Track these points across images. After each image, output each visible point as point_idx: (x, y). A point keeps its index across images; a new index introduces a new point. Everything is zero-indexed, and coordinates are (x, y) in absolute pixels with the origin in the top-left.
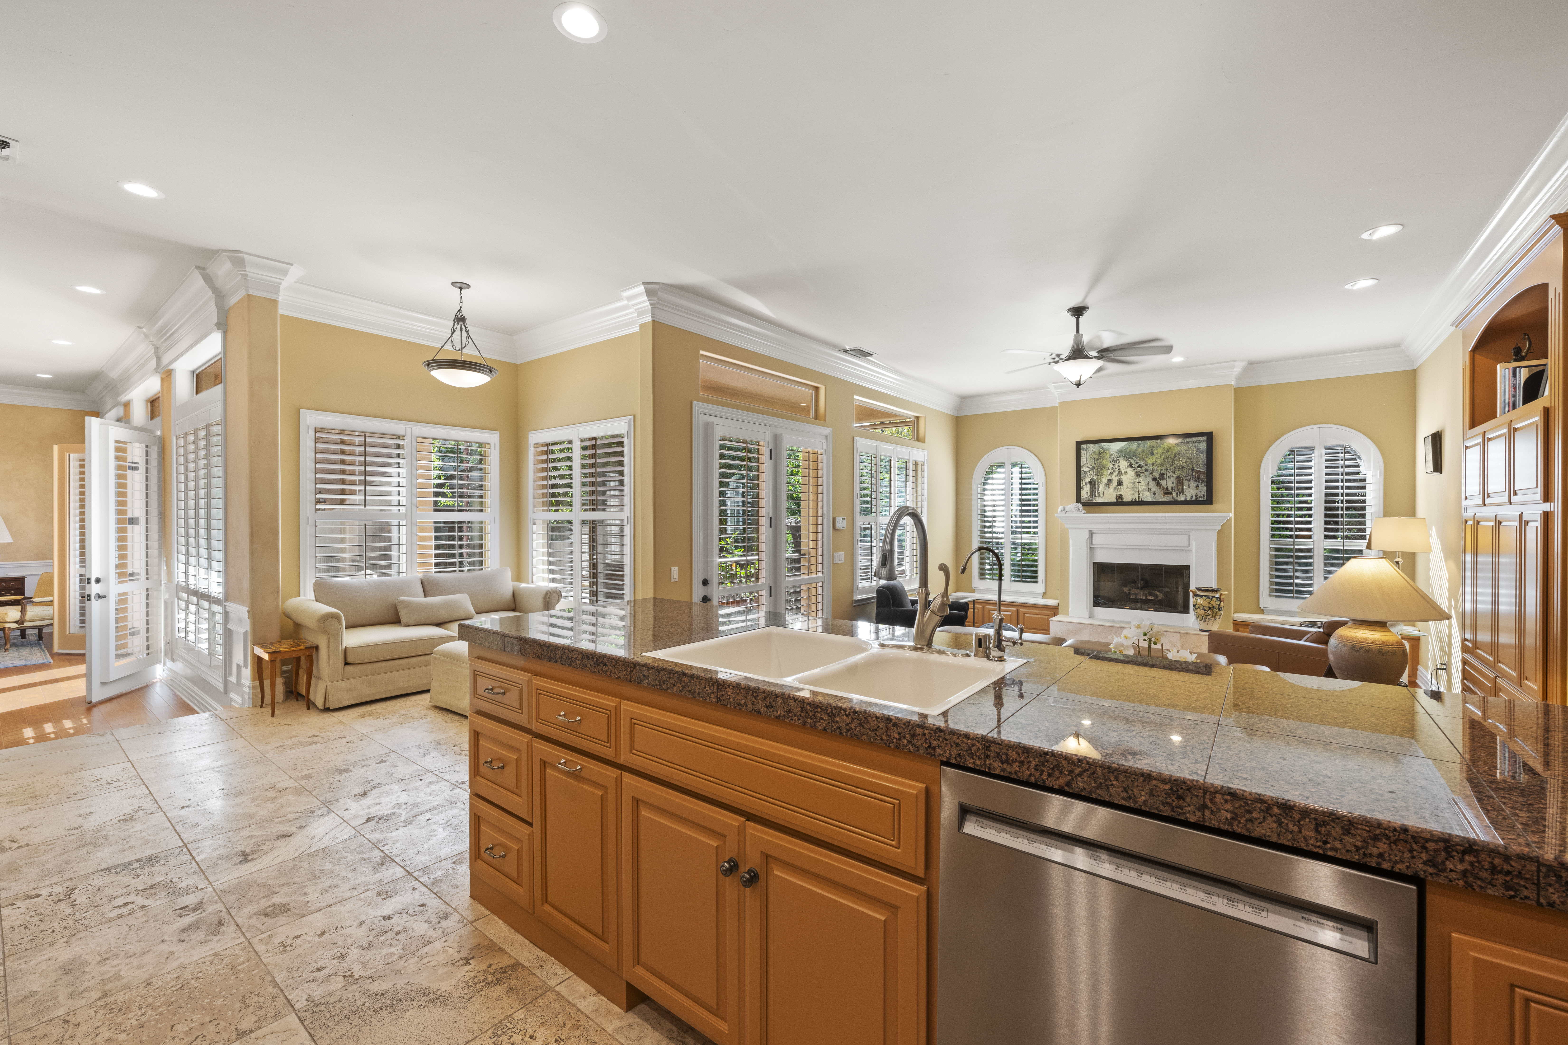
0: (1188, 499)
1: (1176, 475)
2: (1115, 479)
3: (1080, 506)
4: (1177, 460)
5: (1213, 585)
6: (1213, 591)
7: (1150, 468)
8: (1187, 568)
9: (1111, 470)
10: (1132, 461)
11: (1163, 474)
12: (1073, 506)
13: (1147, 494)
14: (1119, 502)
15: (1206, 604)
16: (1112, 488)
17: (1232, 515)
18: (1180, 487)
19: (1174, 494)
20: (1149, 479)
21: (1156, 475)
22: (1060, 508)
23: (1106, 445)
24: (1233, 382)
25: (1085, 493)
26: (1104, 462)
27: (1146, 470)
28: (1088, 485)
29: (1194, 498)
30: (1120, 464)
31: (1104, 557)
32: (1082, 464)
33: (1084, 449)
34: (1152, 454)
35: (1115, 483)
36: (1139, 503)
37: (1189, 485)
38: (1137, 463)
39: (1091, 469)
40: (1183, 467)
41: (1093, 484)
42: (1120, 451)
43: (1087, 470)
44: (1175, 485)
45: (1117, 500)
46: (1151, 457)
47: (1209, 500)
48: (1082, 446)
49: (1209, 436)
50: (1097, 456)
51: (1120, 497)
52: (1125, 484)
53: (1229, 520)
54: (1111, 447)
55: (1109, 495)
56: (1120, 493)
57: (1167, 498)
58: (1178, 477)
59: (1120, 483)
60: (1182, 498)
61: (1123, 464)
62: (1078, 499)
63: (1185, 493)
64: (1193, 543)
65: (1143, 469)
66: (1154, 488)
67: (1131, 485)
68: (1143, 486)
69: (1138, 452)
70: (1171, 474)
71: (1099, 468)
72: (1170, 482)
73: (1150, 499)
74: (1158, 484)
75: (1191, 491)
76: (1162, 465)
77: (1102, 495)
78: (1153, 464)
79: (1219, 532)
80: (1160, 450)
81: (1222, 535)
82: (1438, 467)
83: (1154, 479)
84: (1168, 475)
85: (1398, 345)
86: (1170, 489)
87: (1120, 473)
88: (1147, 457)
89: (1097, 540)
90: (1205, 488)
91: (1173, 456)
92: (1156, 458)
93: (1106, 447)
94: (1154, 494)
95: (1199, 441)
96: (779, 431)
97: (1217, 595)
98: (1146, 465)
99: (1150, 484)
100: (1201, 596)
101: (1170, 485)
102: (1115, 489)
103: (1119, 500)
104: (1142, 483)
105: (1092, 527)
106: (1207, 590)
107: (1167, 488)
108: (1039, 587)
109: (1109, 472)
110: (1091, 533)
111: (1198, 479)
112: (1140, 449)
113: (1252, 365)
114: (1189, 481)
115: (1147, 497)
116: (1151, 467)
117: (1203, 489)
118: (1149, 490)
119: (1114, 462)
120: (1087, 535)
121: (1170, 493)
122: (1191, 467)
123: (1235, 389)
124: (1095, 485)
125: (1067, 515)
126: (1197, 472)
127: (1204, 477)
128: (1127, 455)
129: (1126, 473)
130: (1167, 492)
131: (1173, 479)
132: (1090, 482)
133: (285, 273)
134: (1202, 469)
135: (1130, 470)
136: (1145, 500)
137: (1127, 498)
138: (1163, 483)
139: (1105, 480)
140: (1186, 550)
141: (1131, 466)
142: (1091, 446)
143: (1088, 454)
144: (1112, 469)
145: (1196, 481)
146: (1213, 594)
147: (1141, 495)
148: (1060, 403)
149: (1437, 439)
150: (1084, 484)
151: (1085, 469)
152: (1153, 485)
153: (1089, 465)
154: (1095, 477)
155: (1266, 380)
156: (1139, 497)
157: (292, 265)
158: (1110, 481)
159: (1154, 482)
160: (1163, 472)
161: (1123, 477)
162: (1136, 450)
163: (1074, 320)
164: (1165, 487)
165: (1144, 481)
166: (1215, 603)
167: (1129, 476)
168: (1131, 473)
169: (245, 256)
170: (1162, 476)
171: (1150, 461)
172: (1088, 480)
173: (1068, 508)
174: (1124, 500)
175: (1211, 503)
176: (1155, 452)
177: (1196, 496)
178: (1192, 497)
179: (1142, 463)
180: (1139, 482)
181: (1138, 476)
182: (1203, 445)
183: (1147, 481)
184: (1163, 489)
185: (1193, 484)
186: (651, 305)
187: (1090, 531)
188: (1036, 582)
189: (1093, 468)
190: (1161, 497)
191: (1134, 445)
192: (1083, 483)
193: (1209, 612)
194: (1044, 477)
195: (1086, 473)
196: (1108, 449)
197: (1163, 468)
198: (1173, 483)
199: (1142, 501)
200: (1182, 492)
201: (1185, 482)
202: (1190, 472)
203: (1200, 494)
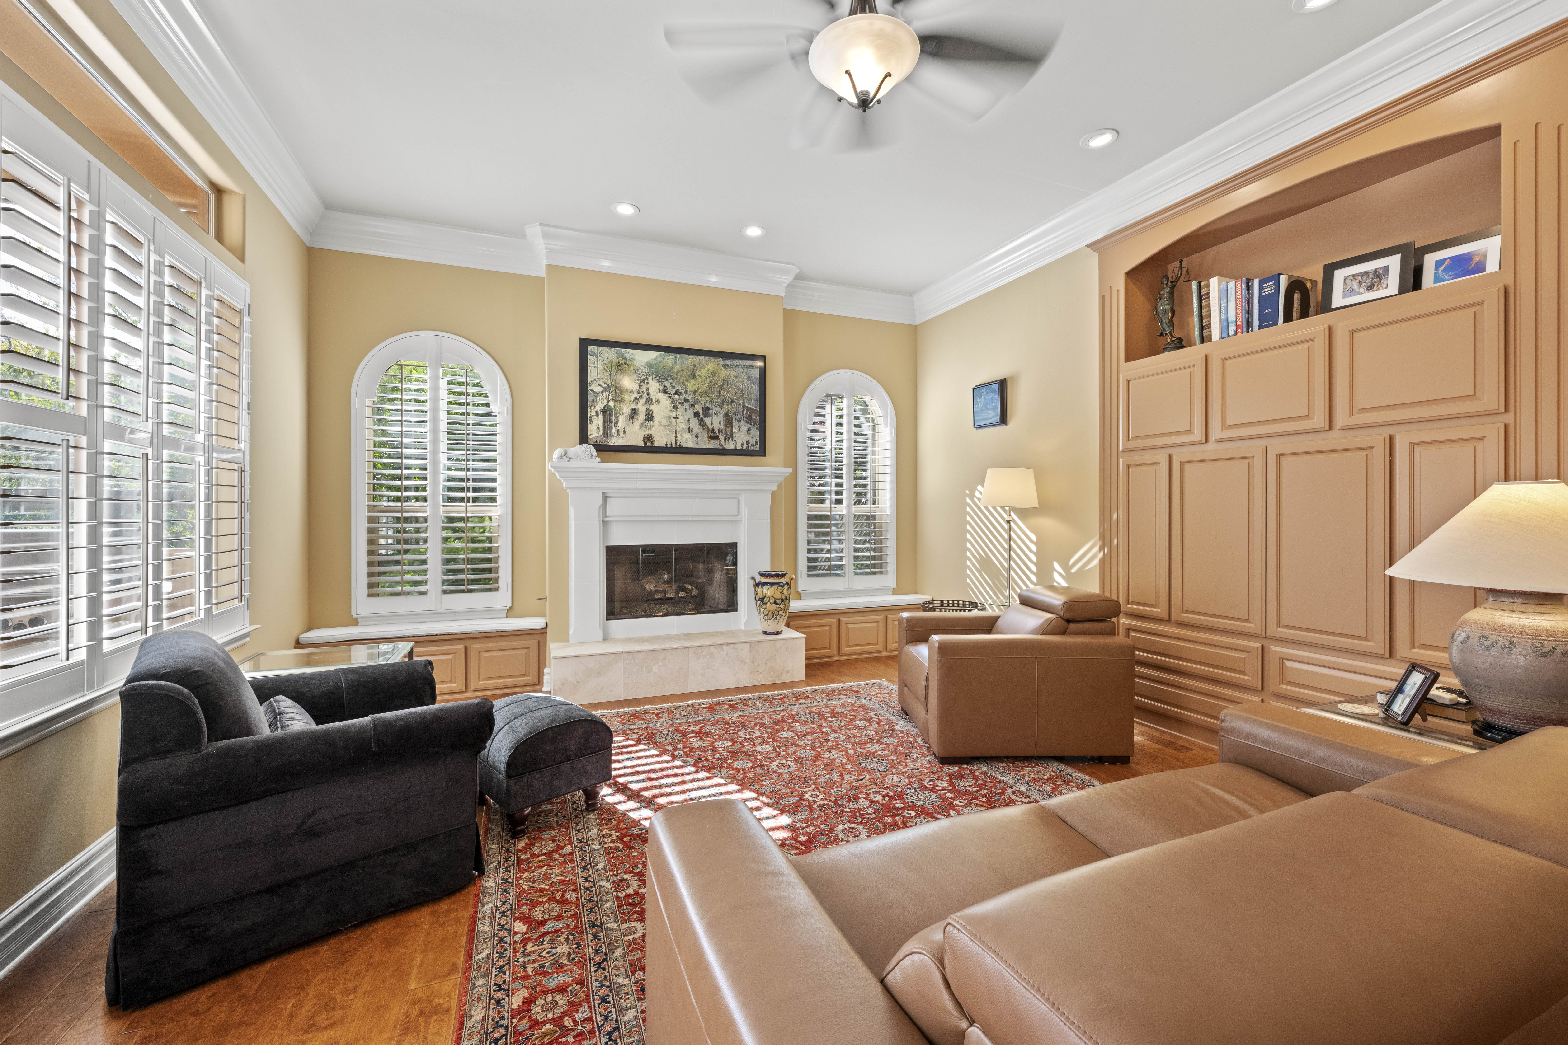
0: (739, 447)
1: (724, 411)
2: (642, 409)
3: (588, 448)
4: (725, 390)
6: (778, 576)
7: (690, 397)
8: (734, 546)
9: (635, 395)
10: (667, 384)
11: (708, 408)
12: (577, 448)
13: (688, 436)
14: (648, 448)
16: (637, 424)
18: (729, 430)
19: (722, 438)
20: (690, 414)
21: (699, 408)
22: (557, 452)
23: (629, 353)
24: (783, 297)
25: (595, 429)
26: (626, 380)
27: (686, 400)
28: (601, 416)
29: (745, 447)
30: (649, 386)
31: (622, 538)
32: (590, 379)
33: (593, 355)
34: (694, 377)
35: (642, 416)
36: (677, 449)
37: (739, 427)
38: (673, 388)
39: (605, 390)
40: (732, 401)
41: (608, 414)
42: (650, 365)
43: (598, 389)
44: (722, 426)
45: (645, 443)
46: (692, 381)
47: (762, 449)
48: (591, 348)
49: (762, 360)
50: (613, 368)
51: (649, 438)
52: (657, 418)
54: (637, 357)
55: (634, 436)
56: (650, 432)
57: (713, 445)
58: (726, 415)
59: (649, 417)
60: (730, 446)
61: (654, 386)
62: (584, 438)
63: (735, 439)
64: (745, 512)
65: (682, 398)
66: (697, 429)
67: (665, 422)
68: (682, 425)
69: (675, 370)
70: (718, 409)
71: (617, 389)
72: (716, 422)
73: (691, 445)
74: (702, 423)
75: (742, 436)
76: (706, 394)
77: (622, 434)
78: (695, 392)
79: (772, 494)
80: (703, 372)
82: (1004, 417)
83: (697, 415)
84: (715, 410)
86: (716, 431)
87: (649, 401)
88: (687, 380)
89: (615, 508)
90: (758, 433)
91: (720, 383)
92: (699, 383)
93: (628, 356)
94: (697, 437)
95: (750, 367)
97: (783, 581)
98: (686, 392)
99: (691, 421)
101: (716, 426)
102: (642, 425)
103: (649, 444)
104: (681, 419)
105: (605, 485)
107: (713, 430)
108: (502, 598)
109: (633, 398)
110: (605, 497)
111: (749, 420)
112: (678, 367)
114: (739, 421)
115: (687, 441)
116: (693, 396)
117: (755, 433)
118: (690, 430)
119: (641, 381)
120: (600, 501)
121: (716, 438)
122: (741, 401)
123: (785, 308)
124: (611, 415)
125: (574, 464)
126: (749, 409)
127: (755, 417)
128: (659, 374)
129: (658, 401)
130: (713, 437)
131: (721, 417)
132: (604, 411)
134: (754, 405)
135: (663, 397)
136: (685, 445)
137: (660, 441)
138: (707, 420)
139: (626, 410)
140: (734, 521)
141: (665, 391)
142: (605, 350)
143: (600, 363)
144: (638, 392)
145: (747, 422)
147: (679, 438)
148: (547, 268)
149: (1003, 387)
150: (593, 413)
151: (594, 388)
152: (694, 422)
153: (601, 382)
154: (611, 404)
156: (676, 441)
158: (634, 411)
159: (696, 420)
160: (708, 405)
161: (654, 407)
162: (672, 367)
164: (711, 427)
165: (685, 416)
167: (662, 407)
168: (665, 401)
170: (706, 410)
171: (691, 387)
172: (599, 407)
173: (570, 450)
174: (656, 444)
175: (765, 455)
176: (697, 373)
177: (748, 443)
178: (743, 444)
179: (680, 388)
180: (676, 418)
181: (675, 407)
182: (755, 372)
183: (687, 417)
184: (708, 431)
185: (744, 426)
187: (604, 493)
188: (497, 589)
189: (608, 389)
190: (705, 443)
191: (670, 359)
192: (591, 412)
195: (596, 394)
196: (632, 360)
197: (708, 399)
198: (720, 422)
199: (681, 447)
200: (730, 437)
201: (735, 423)
202: (741, 409)
203: (752, 441)
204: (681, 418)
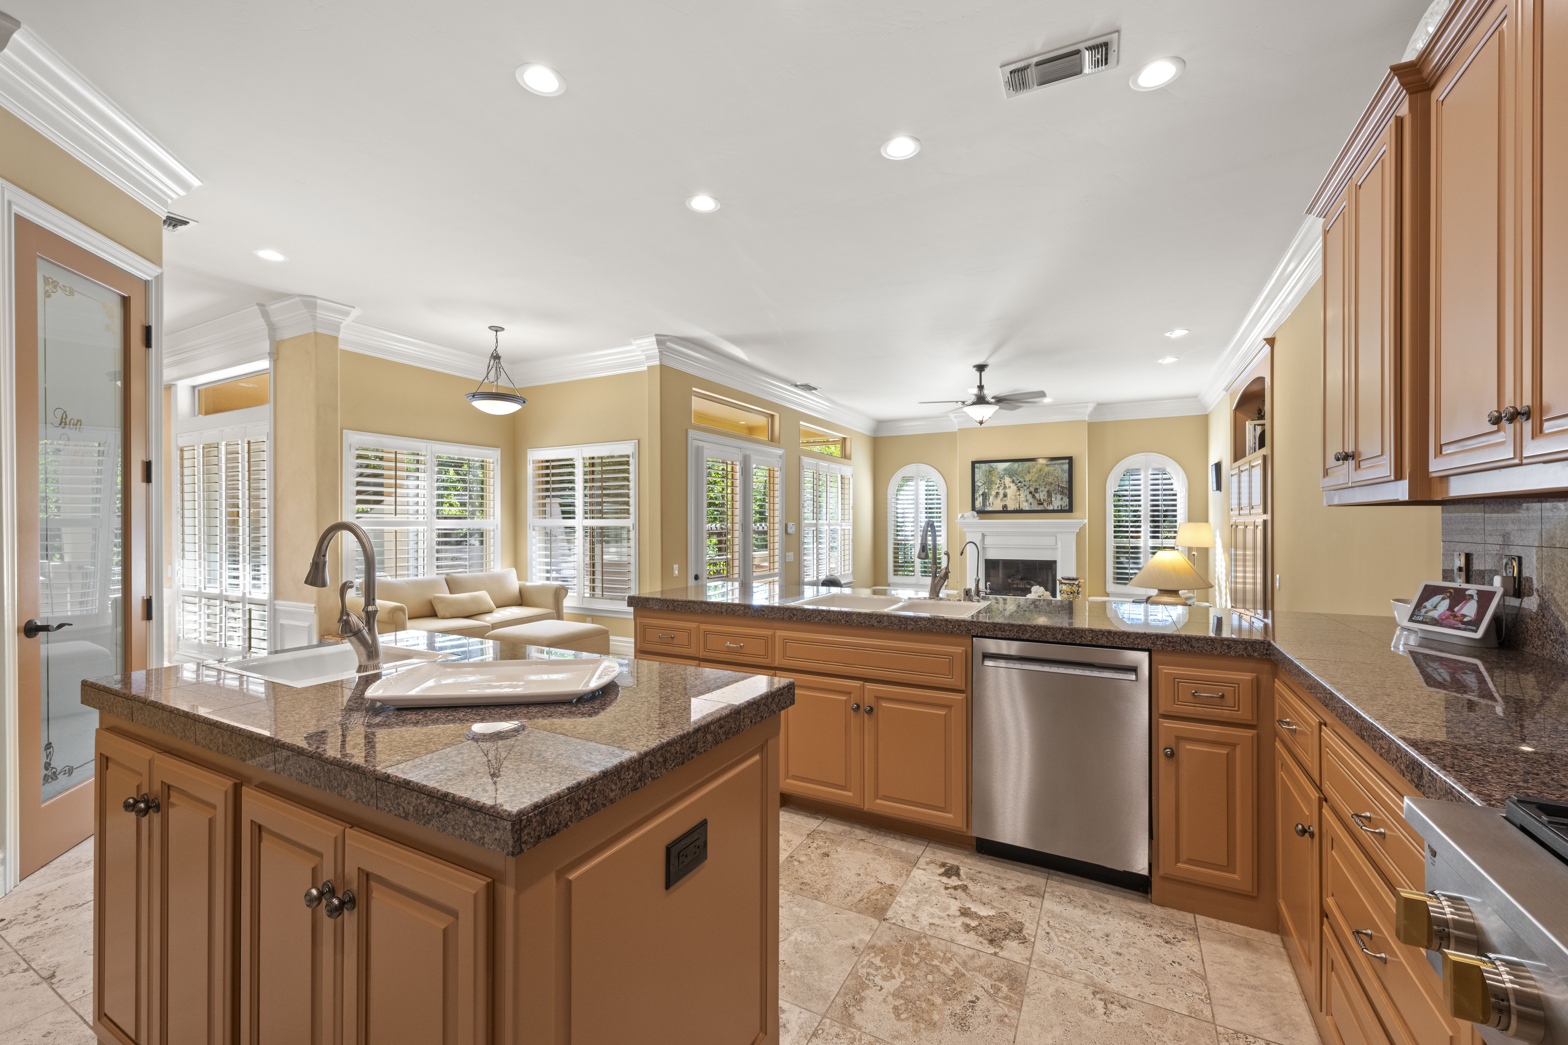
0: (1056, 508)
1: (1046, 489)
2: (1001, 492)
3: (975, 513)
4: (1047, 478)
5: (1074, 575)
6: (1073, 579)
7: (1027, 484)
8: (1055, 562)
10: (1014, 478)
12: (969, 513)
13: (1026, 504)
14: (1005, 511)
15: (1069, 590)
16: (999, 499)
17: (1086, 521)
18: (1049, 499)
19: (1045, 504)
20: (1027, 492)
21: (1032, 489)
22: (959, 516)
23: (994, 465)
24: (1087, 419)
25: (979, 504)
26: (993, 478)
27: (1025, 485)
28: (981, 497)
29: (1060, 508)
30: (1005, 480)
31: (993, 555)
32: (976, 480)
33: (978, 468)
34: (1029, 473)
35: (1001, 496)
36: (1020, 511)
37: (1056, 498)
38: (1018, 480)
39: (983, 484)
40: (1052, 484)
41: (984, 495)
42: (1005, 470)
43: (980, 484)
44: (1046, 497)
45: (1003, 509)
46: (1028, 475)
47: (1070, 509)
48: (977, 465)
49: (1070, 459)
50: (987, 474)
51: (1005, 506)
52: (1009, 496)
53: (1084, 525)
54: (999, 467)
55: (997, 505)
56: (1005, 503)
57: (1040, 508)
58: (1048, 491)
59: (1005, 495)
60: (1050, 508)
61: (1007, 480)
62: (973, 508)
63: (1053, 504)
64: (1059, 543)
65: (1023, 484)
66: (1031, 500)
67: (1013, 497)
68: (1022, 498)
69: (1019, 471)
70: (1043, 488)
71: (989, 483)
72: (1042, 495)
73: (1027, 508)
74: (1034, 497)
75: (1058, 502)
76: (1036, 481)
77: (991, 505)
78: (1030, 481)
79: (1078, 534)
80: (1034, 470)
81: (1079, 536)
82: (1219, 487)
83: (1031, 493)
84: (1041, 489)
85: (1196, 396)
86: (1042, 500)
87: (1005, 488)
88: (1025, 475)
89: (988, 541)
90: (1068, 500)
91: (1044, 475)
92: (1032, 476)
93: (994, 467)
94: (1031, 504)
95: (1063, 463)
96: (748, 452)
97: (1076, 583)
98: (1025, 481)
100: (1065, 584)
101: (1042, 498)
102: (1001, 500)
103: (1005, 509)
105: (983, 530)
106: (1069, 579)
107: (1040, 500)
109: (997, 487)
110: (983, 536)
111: (1062, 493)
112: (1020, 469)
113: (1100, 406)
114: (1056, 494)
115: (1025, 506)
117: (1066, 500)
118: (1027, 501)
119: (1001, 478)
120: (980, 537)
121: (1042, 504)
122: (1057, 483)
123: (1089, 424)
124: (986, 496)
125: (966, 521)
126: (1062, 487)
127: (1066, 491)
128: (1011, 473)
129: (1010, 487)
130: (1040, 503)
131: (1045, 493)
132: (983, 494)
133: (347, 314)
134: (1065, 485)
135: (1012, 485)
136: (1024, 509)
137: (1011, 507)
138: (1037, 495)
139: (994, 493)
140: (1054, 549)
141: (1013, 482)
142: (983, 465)
143: (981, 472)
144: (999, 484)
146: (1074, 582)
147: (1021, 505)
148: (959, 429)
149: (1218, 467)
151: (978, 484)
152: (1029, 497)
153: (981, 481)
154: (986, 491)
155: (1109, 418)
156: (1019, 507)
157: (354, 308)
158: (997, 493)
159: (1030, 495)
160: (1037, 487)
161: (1008, 491)
162: (1017, 469)
163: (978, 374)
164: (1039, 498)
165: (1024, 493)
166: (1075, 588)
167: (1012, 490)
168: (1014, 487)
169: (318, 301)
170: (1036, 490)
171: (1027, 479)
172: (981, 492)
173: (966, 515)
174: (1009, 509)
175: (1072, 512)
176: (1031, 471)
177: (1061, 506)
178: (1058, 507)
179: (1021, 480)
180: (1019, 495)
181: (1019, 490)
182: (1066, 467)
184: (1037, 500)
185: (1059, 497)
186: (659, 352)
187: (982, 533)
189: (984, 483)
190: (1036, 507)
191: (1016, 465)
192: (977, 495)
193: (1071, 596)
194: (946, 490)
195: (979, 487)
196: (996, 468)
197: (1037, 484)
198: (1044, 496)
199: (1022, 510)
200: (1051, 502)
201: (1053, 495)
202: (1057, 487)
203: (1064, 505)
204: (1022, 495)
